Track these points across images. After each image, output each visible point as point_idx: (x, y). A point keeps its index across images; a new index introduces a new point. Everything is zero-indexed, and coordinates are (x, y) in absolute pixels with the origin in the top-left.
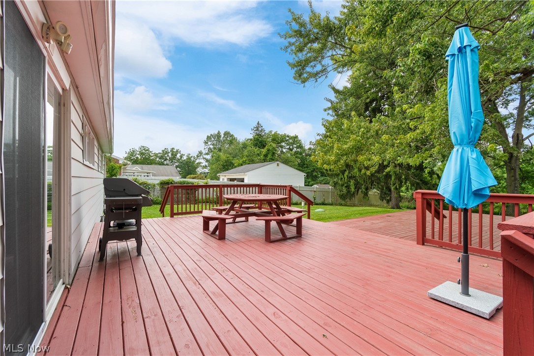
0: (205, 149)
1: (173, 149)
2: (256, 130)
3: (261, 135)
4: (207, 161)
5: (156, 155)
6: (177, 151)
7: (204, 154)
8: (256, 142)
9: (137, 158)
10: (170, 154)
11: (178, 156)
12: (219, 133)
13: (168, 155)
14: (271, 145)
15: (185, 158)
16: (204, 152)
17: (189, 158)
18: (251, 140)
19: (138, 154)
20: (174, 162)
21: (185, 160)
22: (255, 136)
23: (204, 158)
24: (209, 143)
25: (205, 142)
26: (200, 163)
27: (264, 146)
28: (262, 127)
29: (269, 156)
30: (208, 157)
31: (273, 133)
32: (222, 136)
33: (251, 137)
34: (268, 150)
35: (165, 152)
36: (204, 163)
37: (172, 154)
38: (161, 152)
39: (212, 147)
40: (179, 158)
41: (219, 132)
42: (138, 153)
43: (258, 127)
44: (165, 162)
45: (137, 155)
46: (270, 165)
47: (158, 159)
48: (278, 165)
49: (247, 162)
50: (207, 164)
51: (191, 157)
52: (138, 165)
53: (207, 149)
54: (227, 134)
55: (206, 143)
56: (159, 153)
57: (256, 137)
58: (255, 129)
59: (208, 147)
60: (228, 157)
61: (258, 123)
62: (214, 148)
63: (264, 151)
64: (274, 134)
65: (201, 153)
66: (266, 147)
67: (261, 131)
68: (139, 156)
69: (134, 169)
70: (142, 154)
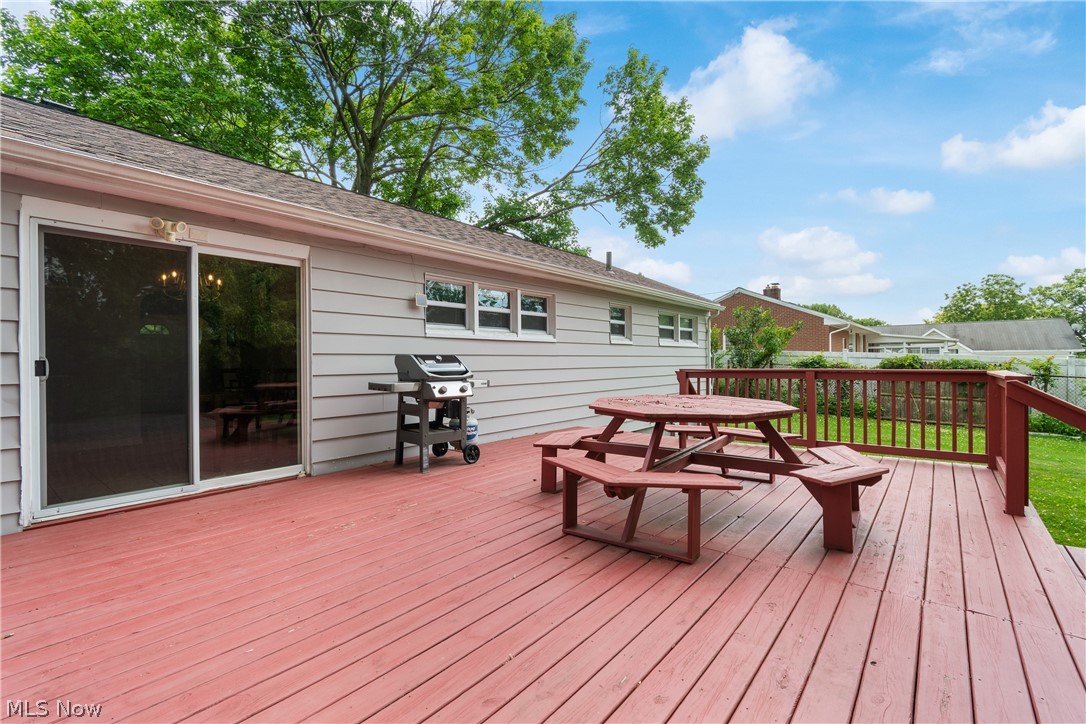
5: (1042, 292)
9: (978, 305)
19: (981, 297)
35: (1077, 281)
38: (1063, 282)
42: (981, 293)
45: (978, 300)
47: (1049, 302)
56: (1055, 286)
68: (983, 302)
69: (924, 336)
70: (990, 294)
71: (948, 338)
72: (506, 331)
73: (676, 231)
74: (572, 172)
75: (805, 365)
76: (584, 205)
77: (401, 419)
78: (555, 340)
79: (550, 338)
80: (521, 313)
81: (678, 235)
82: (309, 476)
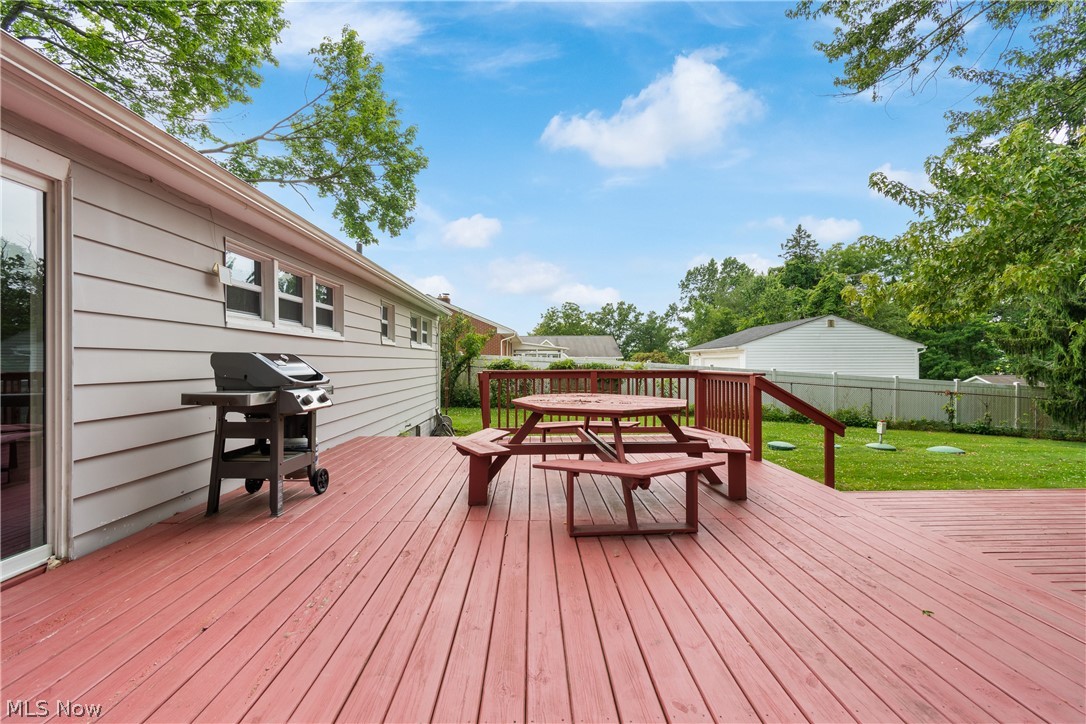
0: (682, 299)
1: (622, 304)
2: (793, 247)
3: (805, 256)
4: (686, 322)
5: (591, 317)
6: (630, 307)
7: (681, 310)
8: (792, 275)
9: (559, 324)
10: (616, 315)
11: (631, 317)
12: (712, 263)
13: (613, 317)
14: (831, 278)
15: (644, 320)
16: (680, 306)
17: (652, 320)
18: (780, 270)
19: (561, 317)
20: (623, 329)
21: (643, 325)
22: (793, 259)
23: (680, 319)
24: (692, 286)
25: (683, 284)
26: (673, 330)
27: (816, 282)
28: (809, 236)
29: (828, 305)
30: (690, 315)
31: (844, 248)
32: (720, 269)
33: (781, 263)
34: (825, 291)
35: (607, 310)
36: (682, 329)
37: (620, 314)
38: (601, 311)
39: (696, 294)
40: (633, 320)
41: (712, 260)
42: (561, 315)
43: (800, 238)
44: (608, 330)
45: (559, 320)
46: (807, 325)
47: (594, 324)
48: (831, 324)
49: (767, 320)
50: (686, 330)
51: (656, 318)
52: (550, 337)
53: (687, 299)
54: (729, 263)
55: (684, 286)
56: (597, 313)
57: (793, 262)
58: (790, 244)
59: (689, 295)
60: (727, 314)
61: (799, 230)
62: (703, 297)
63: (813, 293)
64: (847, 250)
65: (673, 308)
66: (820, 283)
67: (807, 247)
68: (562, 321)
69: (541, 344)
70: (567, 316)
71: (553, 346)
72: (299, 324)
73: (394, 233)
74: (262, 138)
75: (498, 367)
76: (281, 181)
77: (219, 444)
78: (343, 339)
79: (336, 335)
80: (316, 304)
81: (395, 238)
82: (66, 561)
